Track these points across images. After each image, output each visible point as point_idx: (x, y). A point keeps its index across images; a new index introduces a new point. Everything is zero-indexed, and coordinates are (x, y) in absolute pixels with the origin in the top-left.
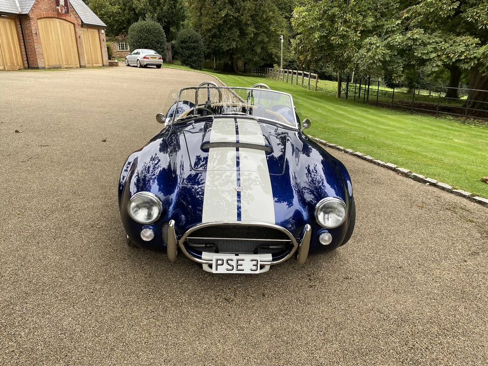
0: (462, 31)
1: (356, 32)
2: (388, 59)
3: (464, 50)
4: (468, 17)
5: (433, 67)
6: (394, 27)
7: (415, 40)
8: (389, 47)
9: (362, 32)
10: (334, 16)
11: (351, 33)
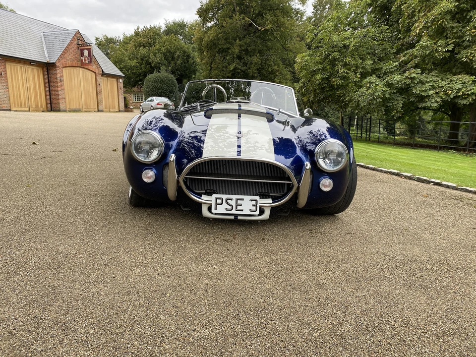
0: (458, 71)
1: (356, 73)
2: (387, 96)
3: (461, 87)
4: (462, 58)
5: (432, 103)
6: (392, 68)
7: (413, 79)
8: (389, 85)
9: (361, 74)
10: (335, 59)
11: (351, 75)
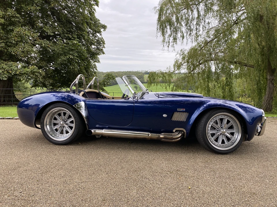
5: (3, 77)
